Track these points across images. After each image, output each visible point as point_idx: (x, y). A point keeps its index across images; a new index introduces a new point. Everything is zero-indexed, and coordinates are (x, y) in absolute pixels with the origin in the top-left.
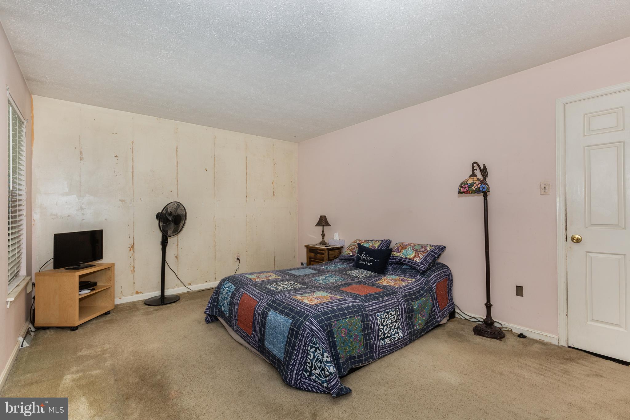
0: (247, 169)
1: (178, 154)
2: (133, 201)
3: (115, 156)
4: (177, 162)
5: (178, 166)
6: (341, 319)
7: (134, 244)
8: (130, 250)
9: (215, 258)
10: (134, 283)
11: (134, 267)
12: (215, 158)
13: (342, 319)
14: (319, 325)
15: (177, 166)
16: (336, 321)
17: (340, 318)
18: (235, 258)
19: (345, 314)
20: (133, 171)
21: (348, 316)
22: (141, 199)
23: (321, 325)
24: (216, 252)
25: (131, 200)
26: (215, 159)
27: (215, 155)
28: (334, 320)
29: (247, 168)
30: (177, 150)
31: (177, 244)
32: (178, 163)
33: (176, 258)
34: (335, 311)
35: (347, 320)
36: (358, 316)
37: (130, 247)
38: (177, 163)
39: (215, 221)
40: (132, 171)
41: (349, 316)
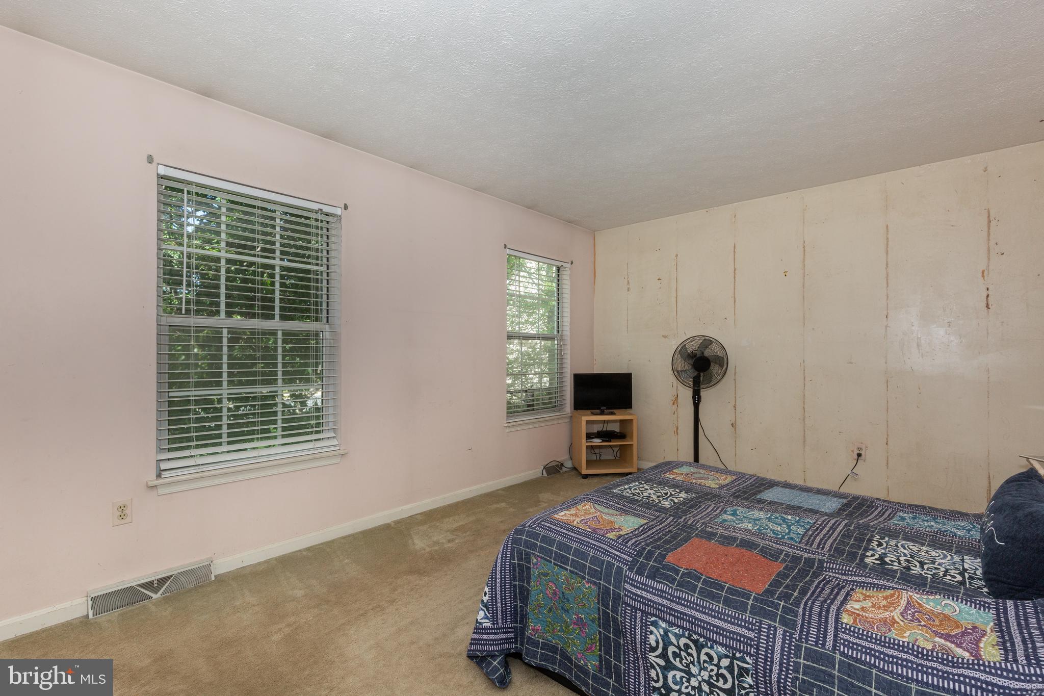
0: (887, 254)
1: (736, 257)
2: (676, 336)
3: (659, 279)
4: (735, 270)
5: (736, 276)
6: (551, 562)
7: (677, 396)
8: (674, 404)
9: (804, 442)
10: (678, 450)
11: (677, 428)
12: (804, 247)
13: (555, 564)
14: (511, 544)
15: (734, 277)
16: (541, 558)
17: (551, 558)
18: (853, 451)
19: (565, 560)
20: (677, 296)
21: (569, 568)
22: (685, 333)
23: (513, 545)
24: (806, 431)
25: (674, 335)
26: (804, 250)
27: (804, 242)
28: (539, 554)
29: (887, 251)
30: (734, 251)
31: (734, 405)
32: (736, 272)
33: (733, 427)
34: (551, 542)
35: (564, 572)
36: (595, 583)
37: (674, 399)
38: (734, 273)
39: (804, 371)
40: (675, 295)
41: (572, 569)
